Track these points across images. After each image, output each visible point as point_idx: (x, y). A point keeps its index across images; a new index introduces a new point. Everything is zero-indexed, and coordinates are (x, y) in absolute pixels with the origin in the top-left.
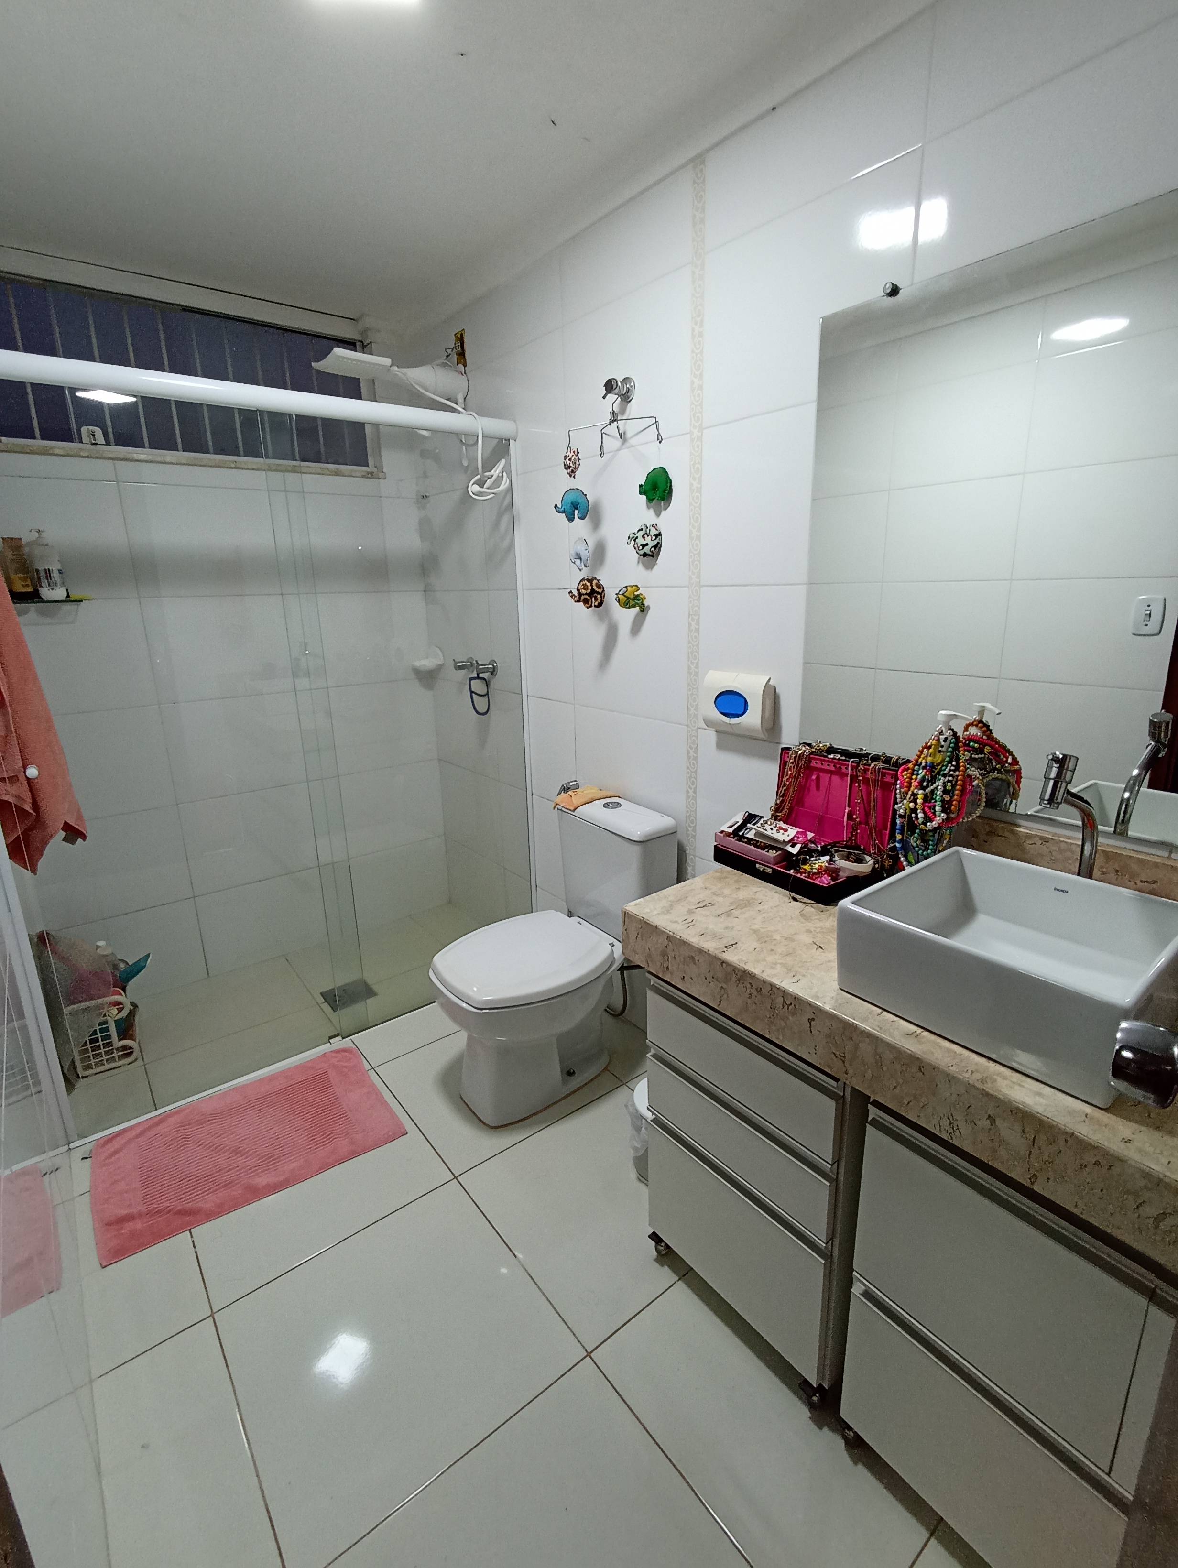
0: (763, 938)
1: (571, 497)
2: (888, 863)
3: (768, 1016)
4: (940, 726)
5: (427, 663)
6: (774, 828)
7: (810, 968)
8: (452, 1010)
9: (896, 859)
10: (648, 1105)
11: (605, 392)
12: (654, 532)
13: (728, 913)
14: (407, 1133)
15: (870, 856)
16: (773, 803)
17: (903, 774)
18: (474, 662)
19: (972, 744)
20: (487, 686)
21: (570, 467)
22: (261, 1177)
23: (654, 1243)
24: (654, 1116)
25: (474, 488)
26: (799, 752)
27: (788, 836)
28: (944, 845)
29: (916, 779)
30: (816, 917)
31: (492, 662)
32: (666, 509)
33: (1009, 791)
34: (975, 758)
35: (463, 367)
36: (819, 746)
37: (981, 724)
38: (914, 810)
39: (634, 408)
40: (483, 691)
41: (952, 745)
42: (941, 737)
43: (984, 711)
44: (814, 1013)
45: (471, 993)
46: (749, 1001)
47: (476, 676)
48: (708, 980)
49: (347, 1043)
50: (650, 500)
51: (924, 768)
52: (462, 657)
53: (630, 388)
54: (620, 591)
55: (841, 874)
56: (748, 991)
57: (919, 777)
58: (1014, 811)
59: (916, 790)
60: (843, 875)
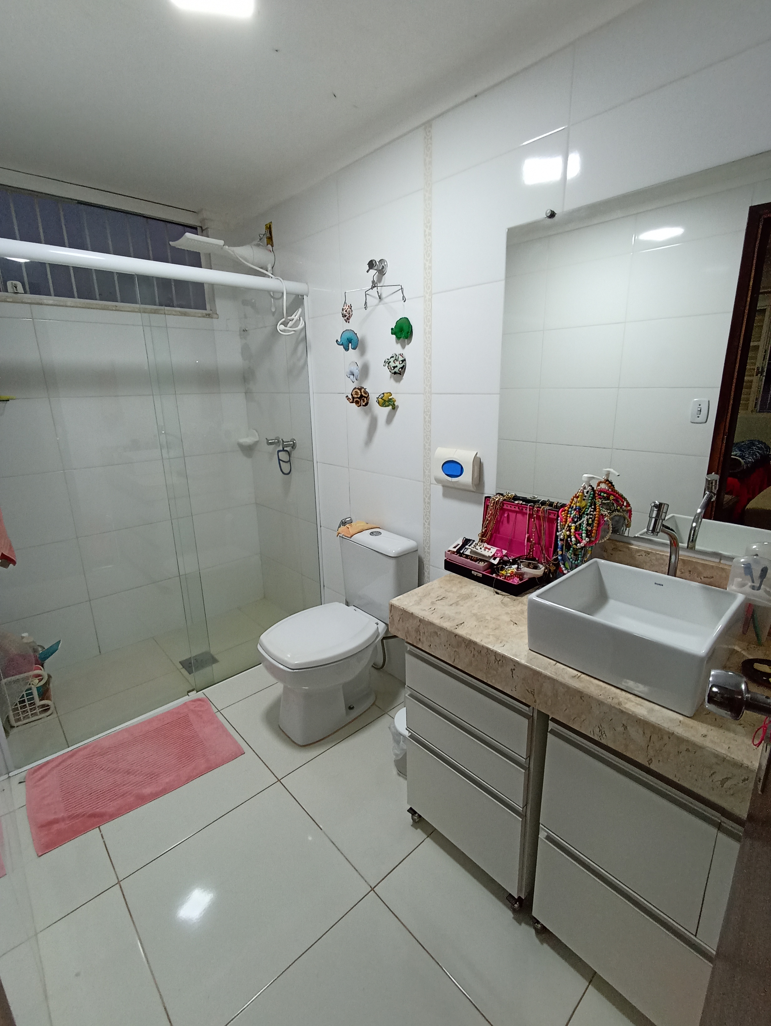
0: (480, 619)
1: (347, 335)
2: (553, 568)
3: (486, 668)
4: (584, 484)
5: (247, 440)
6: (482, 548)
7: (510, 637)
8: (273, 670)
9: (558, 566)
10: (406, 727)
11: (368, 268)
12: (401, 359)
13: (457, 603)
14: (244, 753)
15: (542, 564)
16: (480, 532)
17: (562, 513)
18: (281, 440)
19: (602, 494)
20: (289, 455)
21: (346, 316)
22: (146, 788)
23: (411, 815)
24: (410, 734)
25: (280, 327)
26: (497, 500)
27: (491, 553)
28: (588, 557)
29: (570, 517)
30: (511, 604)
31: (293, 440)
32: (408, 344)
33: (625, 522)
34: (604, 503)
35: (271, 247)
36: (508, 495)
37: (608, 482)
38: (569, 536)
39: (388, 279)
40: (287, 459)
41: (591, 496)
42: (585, 490)
43: (609, 474)
44: (515, 666)
45: (286, 659)
46: (473, 659)
47: (282, 449)
48: (446, 647)
49: (200, 695)
50: (398, 338)
51: (575, 510)
52: (272, 437)
53: (384, 266)
54: (379, 396)
55: (525, 576)
56: (472, 653)
57: (572, 515)
58: (627, 535)
59: (570, 524)
60: (526, 578)
